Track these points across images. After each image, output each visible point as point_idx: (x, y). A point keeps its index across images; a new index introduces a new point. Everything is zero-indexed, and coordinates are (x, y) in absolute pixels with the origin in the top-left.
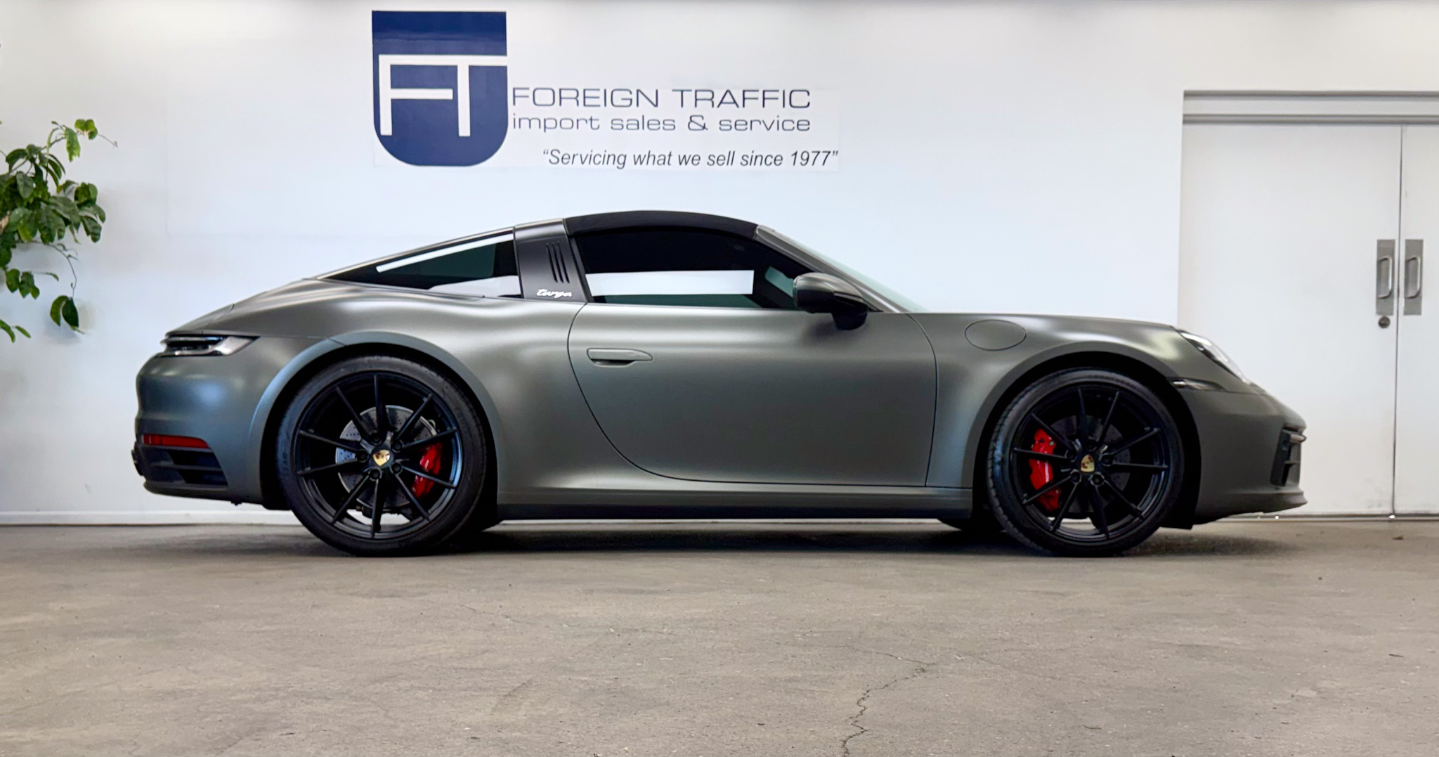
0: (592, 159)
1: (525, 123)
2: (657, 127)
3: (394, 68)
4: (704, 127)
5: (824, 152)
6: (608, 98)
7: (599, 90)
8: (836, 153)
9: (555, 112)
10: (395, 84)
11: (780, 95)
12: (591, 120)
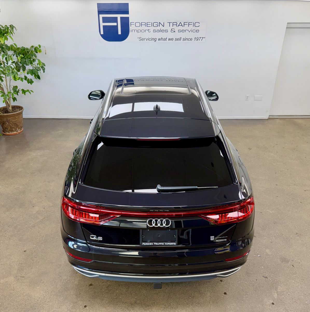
0: (149, 39)
1: (133, 31)
2: (164, 32)
3: (103, 18)
4: (174, 32)
5: (202, 37)
6: (153, 25)
7: (150, 23)
8: (205, 38)
9: (140, 28)
10: (103, 22)
11: (192, 24)
12: (149, 30)
